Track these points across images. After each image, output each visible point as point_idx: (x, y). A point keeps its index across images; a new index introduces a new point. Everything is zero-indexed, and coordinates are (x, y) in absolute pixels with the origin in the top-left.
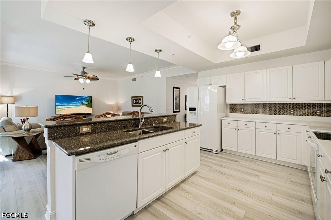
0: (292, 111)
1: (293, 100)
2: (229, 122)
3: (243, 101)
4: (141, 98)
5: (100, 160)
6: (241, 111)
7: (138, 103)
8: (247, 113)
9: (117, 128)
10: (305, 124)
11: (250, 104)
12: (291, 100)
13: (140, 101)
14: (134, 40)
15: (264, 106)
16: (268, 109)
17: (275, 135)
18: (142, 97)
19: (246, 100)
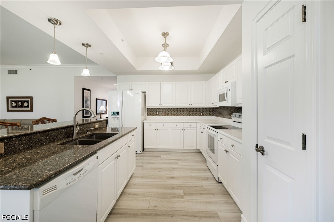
0: (189, 113)
1: (191, 105)
2: (150, 124)
3: (160, 106)
4: (29, 99)
5: (67, 184)
6: (157, 114)
7: (21, 107)
8: (161, 116)
9: (44, 141)
10: (198, 122)
11: (163, 108)
12: (189, 105)
13: (26, 104)
14: (60, 24)
15: (173, 110)
16: (175, 112)
17: (182, 131)
18: (31, 98)
19: (161, 105)
